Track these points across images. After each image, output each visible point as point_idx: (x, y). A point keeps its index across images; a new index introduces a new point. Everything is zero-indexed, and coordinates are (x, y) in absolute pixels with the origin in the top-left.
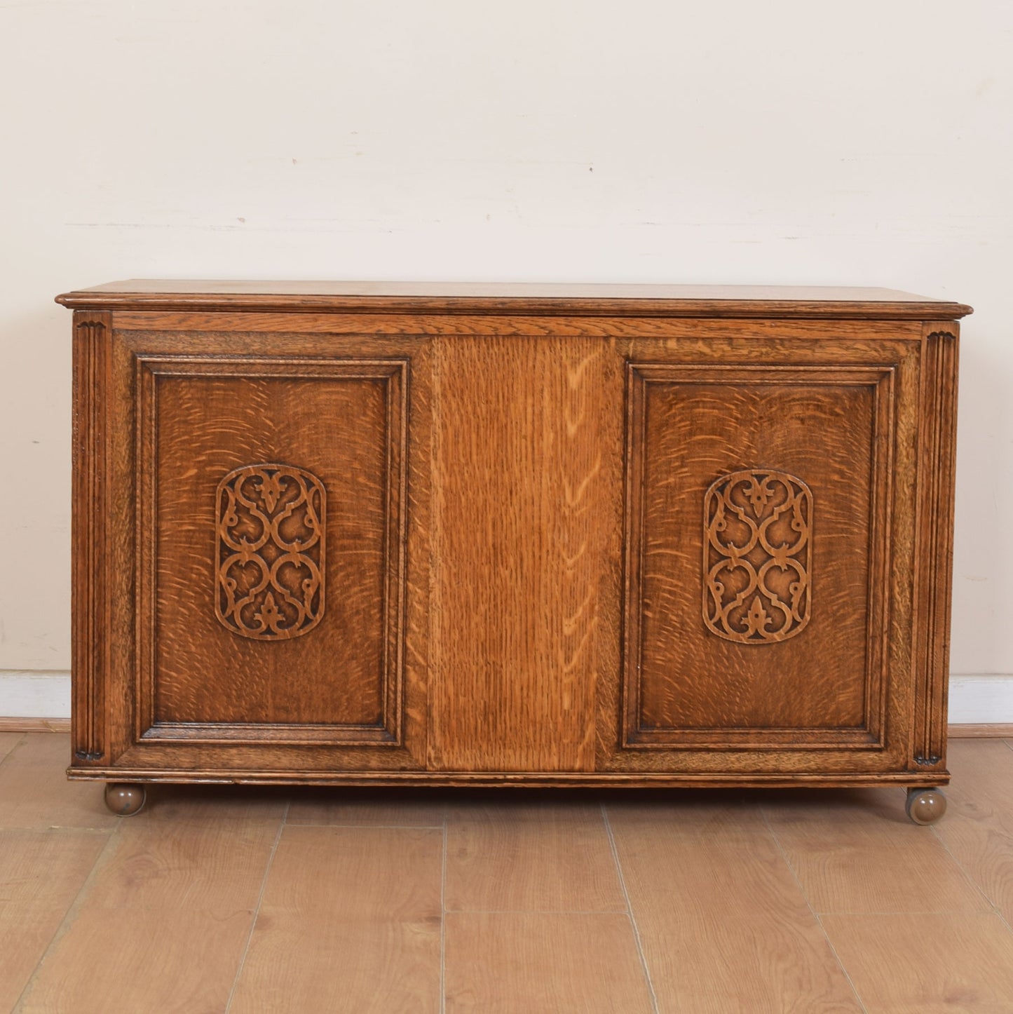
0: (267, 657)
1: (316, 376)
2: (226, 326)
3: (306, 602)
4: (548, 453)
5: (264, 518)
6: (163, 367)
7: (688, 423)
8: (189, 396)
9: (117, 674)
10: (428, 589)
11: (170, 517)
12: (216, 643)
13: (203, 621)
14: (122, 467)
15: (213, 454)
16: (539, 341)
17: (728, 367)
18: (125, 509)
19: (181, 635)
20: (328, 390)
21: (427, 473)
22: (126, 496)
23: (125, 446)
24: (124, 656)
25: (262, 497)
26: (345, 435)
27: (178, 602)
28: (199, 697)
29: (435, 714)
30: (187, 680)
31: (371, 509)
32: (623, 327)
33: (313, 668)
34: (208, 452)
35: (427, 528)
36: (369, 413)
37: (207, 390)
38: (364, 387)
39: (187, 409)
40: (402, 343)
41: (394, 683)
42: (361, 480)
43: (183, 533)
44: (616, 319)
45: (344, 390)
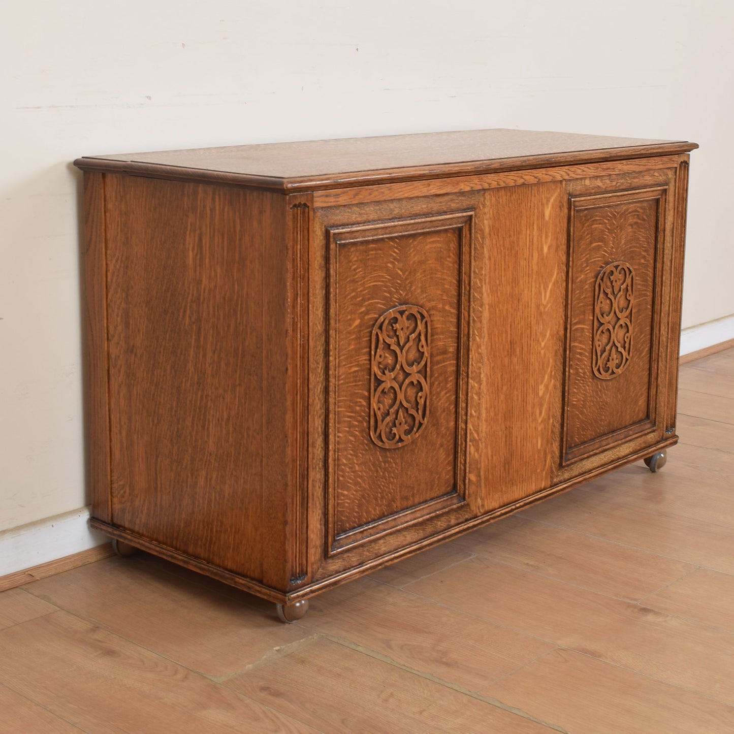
0: (397, 461)
1: (428, 230)
2: (381, 196)
3: (419, 411)
4: (535, 268)
5: (398, 351)
6: (343, 236)
7: (590, 235)
8: (355, 259)
9: (316, 504)
10: (480, 383)
11: (344, 363)
12: (370, 459)
13: (363, 444)
14: (319, 328)
15: (369, 305)
16: (533, 187)
17: (610, 195)
18: (321, 363)
19: (350, 459)
20: (432, 240)
21: (481, 295)
22: (321, 352)
23: (321, 308)
24: (319, 488)
25: (397, 334)
26: (439, 275)
27: (348, 432)
28: (360, 506)
29: (482, 473)
30: (353, 494)
31: (452, 329)
32: (570, 172)
33: (421, 461)
34: (367, 303)
35: (480, 337)
36: (451, 254)
37: (366, 252)
38: (449, 235)
39: (355, 270)
40: (471, 198)
41: (463, 458)
42: (447, 308)
43: (352, 375)
44: (567, 167)
45: (439, 239)
